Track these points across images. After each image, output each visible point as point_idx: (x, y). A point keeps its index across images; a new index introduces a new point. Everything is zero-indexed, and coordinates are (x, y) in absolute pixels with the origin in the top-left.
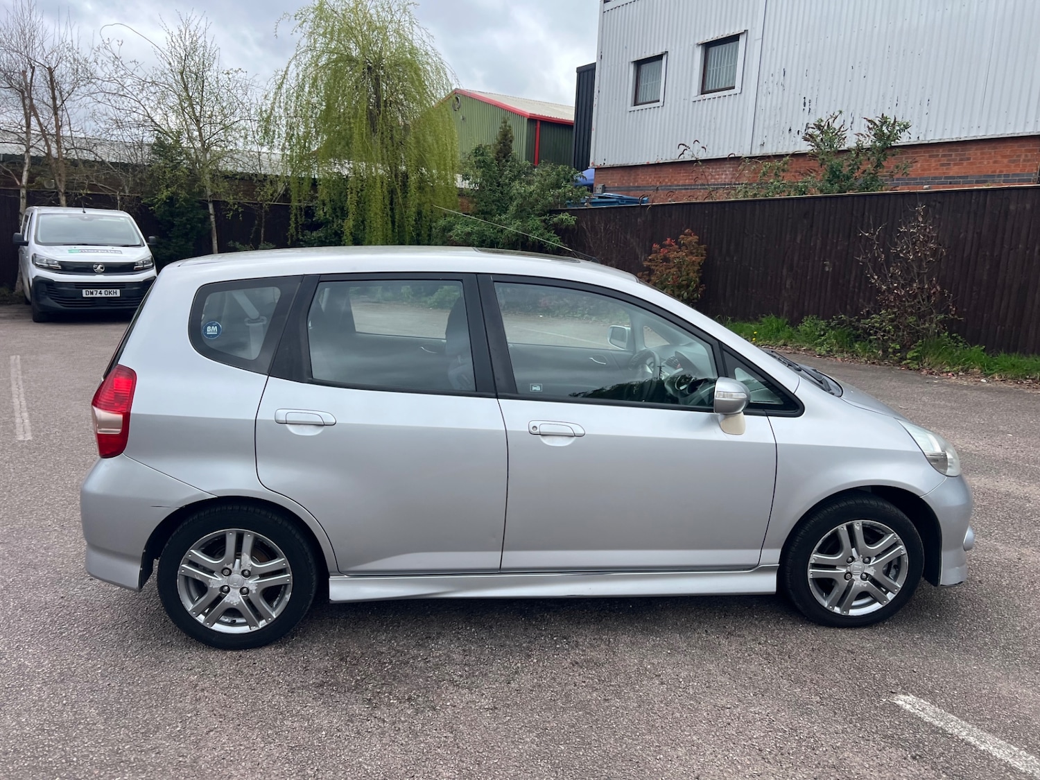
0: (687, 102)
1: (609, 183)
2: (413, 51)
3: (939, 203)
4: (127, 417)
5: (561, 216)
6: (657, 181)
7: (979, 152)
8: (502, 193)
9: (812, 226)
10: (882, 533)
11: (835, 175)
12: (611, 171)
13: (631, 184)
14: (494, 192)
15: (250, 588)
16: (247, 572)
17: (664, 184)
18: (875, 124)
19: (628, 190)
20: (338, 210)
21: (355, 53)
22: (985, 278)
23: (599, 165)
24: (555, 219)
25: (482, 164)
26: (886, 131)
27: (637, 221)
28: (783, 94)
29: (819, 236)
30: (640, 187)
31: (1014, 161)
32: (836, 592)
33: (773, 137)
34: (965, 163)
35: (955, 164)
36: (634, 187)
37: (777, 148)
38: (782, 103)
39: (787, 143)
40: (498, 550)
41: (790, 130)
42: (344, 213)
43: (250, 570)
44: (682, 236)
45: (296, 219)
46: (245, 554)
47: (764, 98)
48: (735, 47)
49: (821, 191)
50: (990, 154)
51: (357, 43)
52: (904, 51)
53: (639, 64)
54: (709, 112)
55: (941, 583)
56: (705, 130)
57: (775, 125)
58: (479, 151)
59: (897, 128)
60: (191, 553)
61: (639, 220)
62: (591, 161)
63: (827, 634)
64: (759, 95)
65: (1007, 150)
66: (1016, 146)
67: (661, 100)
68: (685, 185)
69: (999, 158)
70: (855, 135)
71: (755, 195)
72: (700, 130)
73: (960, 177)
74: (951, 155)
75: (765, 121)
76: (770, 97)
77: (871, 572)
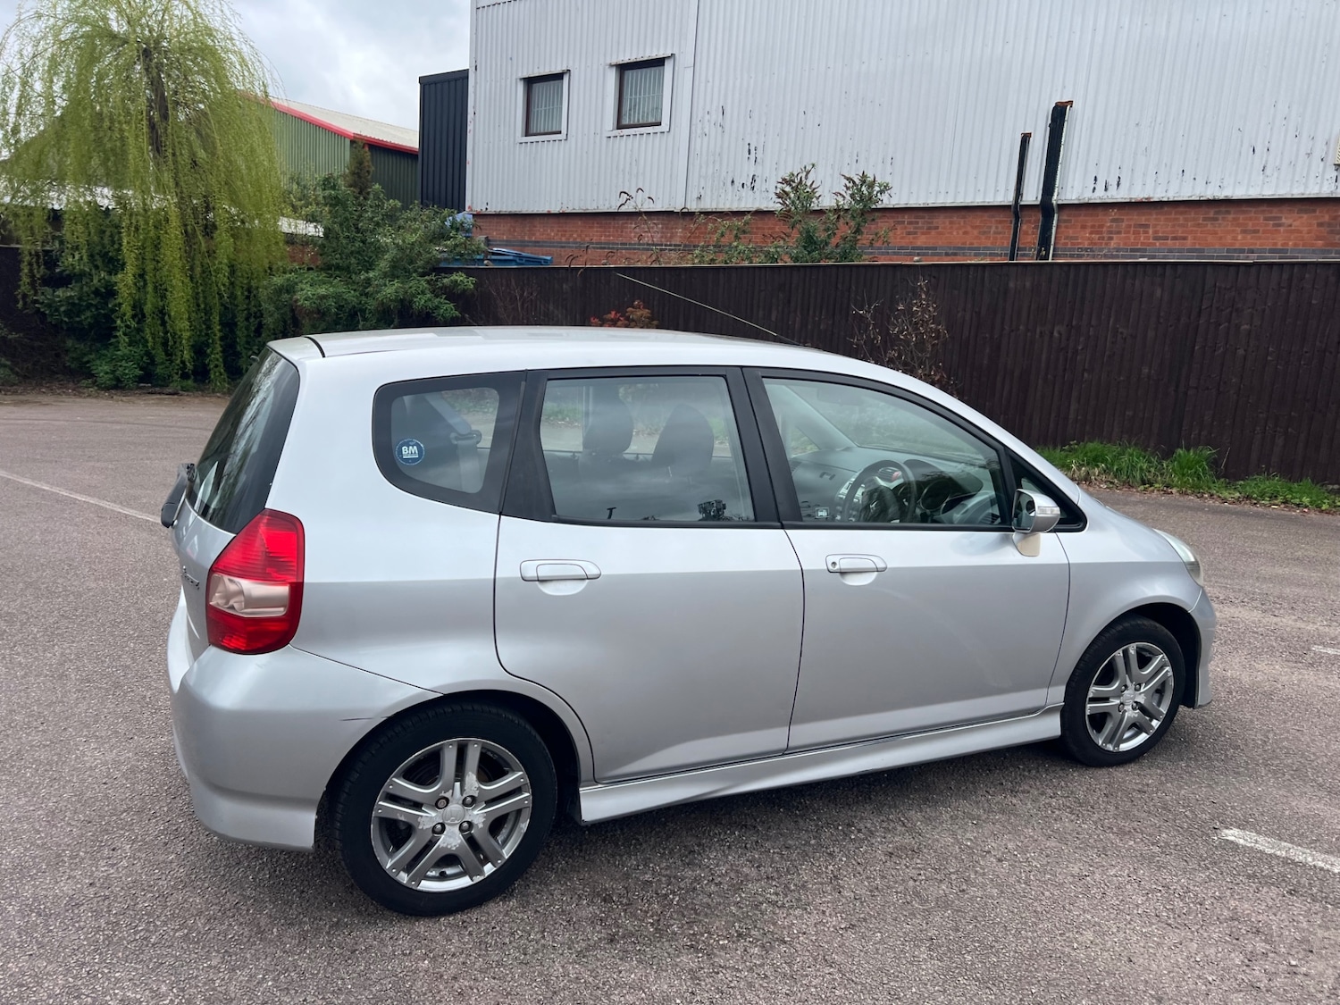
0: (598, 137)
1: (494, 235)
2: (209, 32)
3: (934, 277)
4: (297, 590)
5: (454, 277)
6: (562, 235)
7: (947, 221)
8: (364, 242)
9: (789, 302)
10: (1149, 655)
11: (810, 242)
12: (495, 220)
13: (526, 238)
14: (354, 239)
15: (475, 822)
16: (469, 799)
17: (571, 240)
18: (854, 182)
19: (523, 245)
20: (97, 257)
21: (117, 25)
22: (985, 362)
23: (479, 210)
24: (445, 281)
25: (335, 202)
26: (865, 192)
27: (562, 287)
28: (722, 137)
29: (798, 313)
30: (538, 242)
31: (984, 233)
32: (1109, 727)
33: (712, 191)
34: (933, 232)
35: (923, 233)
36: (530, 242)
37: (718, 203)
38: (722, 147)
39: (729, 197)
40: (784, 726)
41: (733, 182)
42: (115, 264)
43: (476, 795)
44: (630, 309)
45: (31, 271)
46: (470, 773)
47: (699, 140)
48: (660, 71)
49: (796, 260)
50: (959, 224)
51: (120, 12)
52: (863, 99)
53: (530, 82)
54: (629, 153)
55: (1199, 703)
56: (624, 174)
57: (713, 173)
58: (328, 183)
59: (877, 189)
60: (393, 783)
61: (564, 286)
62: (467, 204)
63: (1103, 775)
64: (693, 136)
65: (977, 220)
66: (986, 215)
67: (564, 132)
68: (601, 243)
69: (969, 229)
70: (829, 193)
71: (712, 261)
72: (618, 175)
73: (927, 248)
74: (918, 223)
75: (701, 167)
76: (706, 139)
77: (1141, 699)
